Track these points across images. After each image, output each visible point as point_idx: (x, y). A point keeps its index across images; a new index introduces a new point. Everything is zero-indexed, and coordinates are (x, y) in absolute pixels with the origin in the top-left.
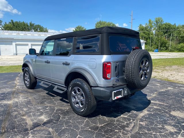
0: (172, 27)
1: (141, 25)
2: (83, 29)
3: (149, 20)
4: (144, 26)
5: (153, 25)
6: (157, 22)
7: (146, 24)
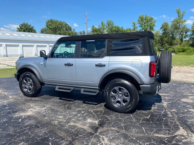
0: (120, 30)
1: (93, 26)
2: (30, 27)
3: (101, 22)
4: (97, 27)
5: (105, 27)
6: (108, 24)
7: (99, 26)
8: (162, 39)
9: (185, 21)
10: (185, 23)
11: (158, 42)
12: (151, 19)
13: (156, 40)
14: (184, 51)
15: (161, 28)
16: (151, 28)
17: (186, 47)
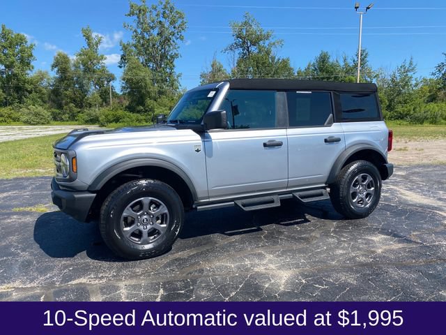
8: (56, 92)
9: (102, 58)
10: (104, 61)
11: (47, 99)
12: (21, 40)
13: (44, 94)
14: (117, 120)
15: (54, 66)
16: (26, 63)
17: (120, 112)
